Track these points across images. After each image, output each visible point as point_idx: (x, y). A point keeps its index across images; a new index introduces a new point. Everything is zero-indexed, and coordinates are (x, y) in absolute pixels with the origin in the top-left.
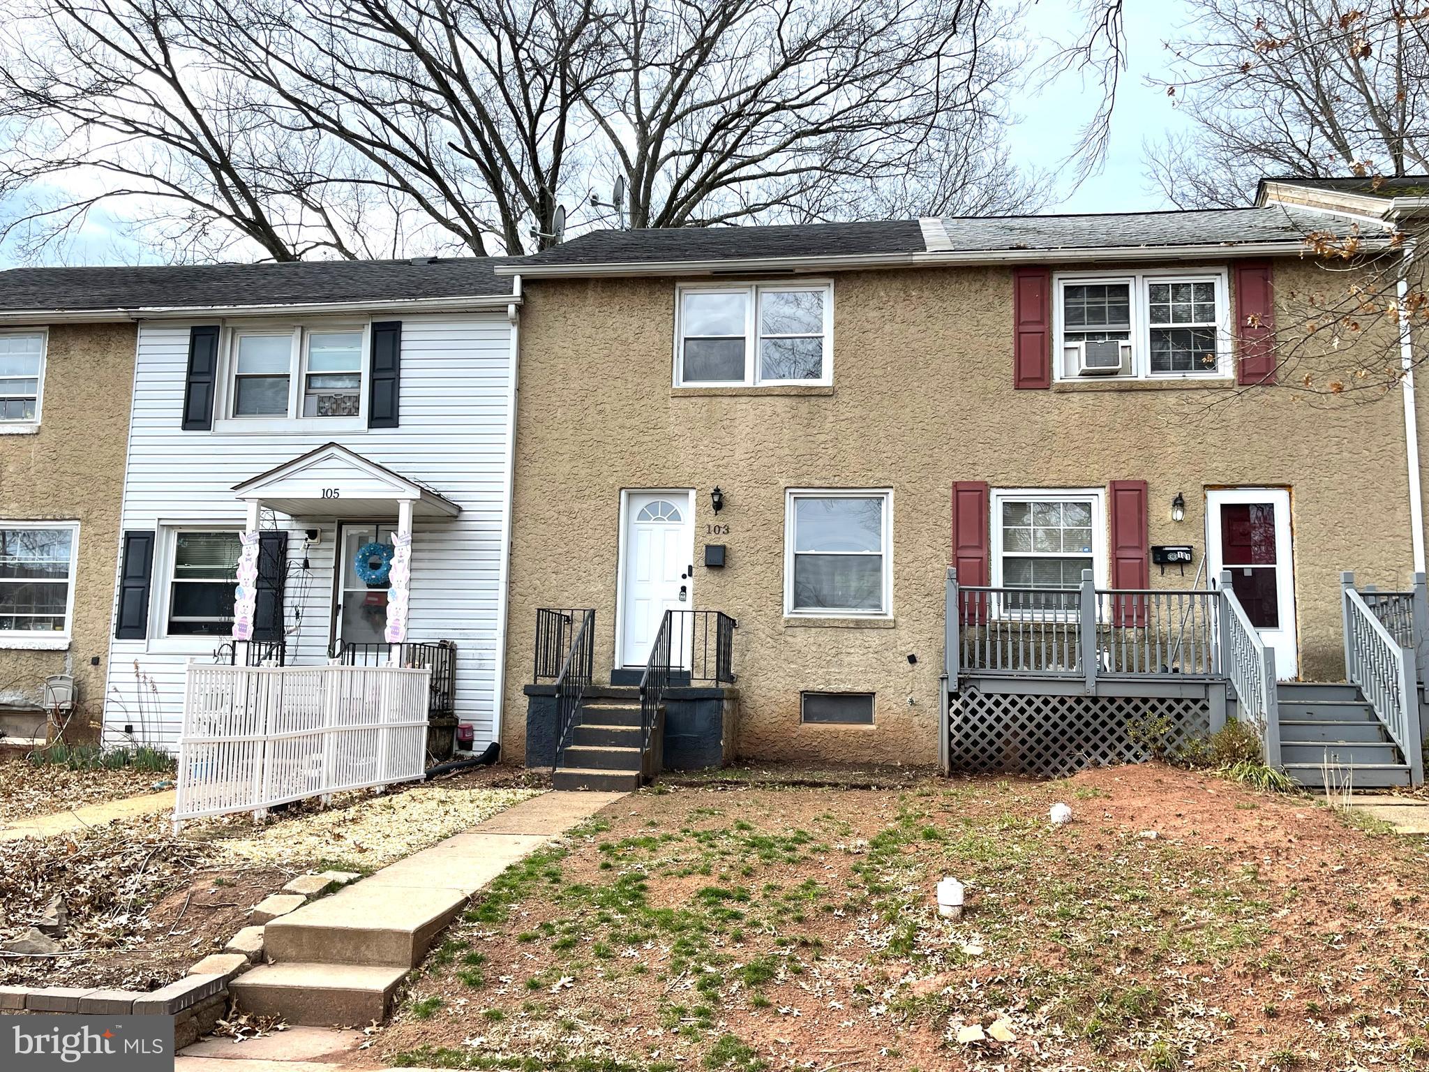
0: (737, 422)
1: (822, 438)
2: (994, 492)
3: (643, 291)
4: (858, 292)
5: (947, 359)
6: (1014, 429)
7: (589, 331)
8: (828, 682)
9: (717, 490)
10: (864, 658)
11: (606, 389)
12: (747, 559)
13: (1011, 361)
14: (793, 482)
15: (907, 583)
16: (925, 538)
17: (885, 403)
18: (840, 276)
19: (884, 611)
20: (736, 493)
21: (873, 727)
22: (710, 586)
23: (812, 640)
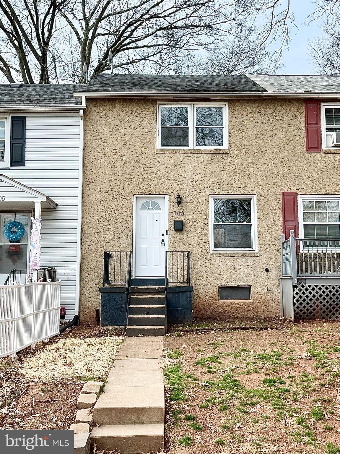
0: (187, 165)
1: (225, 172)
2: (299, 196)
3: (142, 105)
4: (239, 108)
5: (278, 139)
6: (306, 169)
7: (117, 123)
8: (231, 282)
9: (179, 196)
10: (246, 270)
11: (126, 150)
12: (193, 227)
13: (305, 140)
14: (212, 192)
15: (264, 237)
16: (271, 217)
17: (252, 157)
18: (230, 101)
19: (254, 249)
20: (187, 197)
21: (251, 301)
22: (176, 239)
23: (223, 263)
